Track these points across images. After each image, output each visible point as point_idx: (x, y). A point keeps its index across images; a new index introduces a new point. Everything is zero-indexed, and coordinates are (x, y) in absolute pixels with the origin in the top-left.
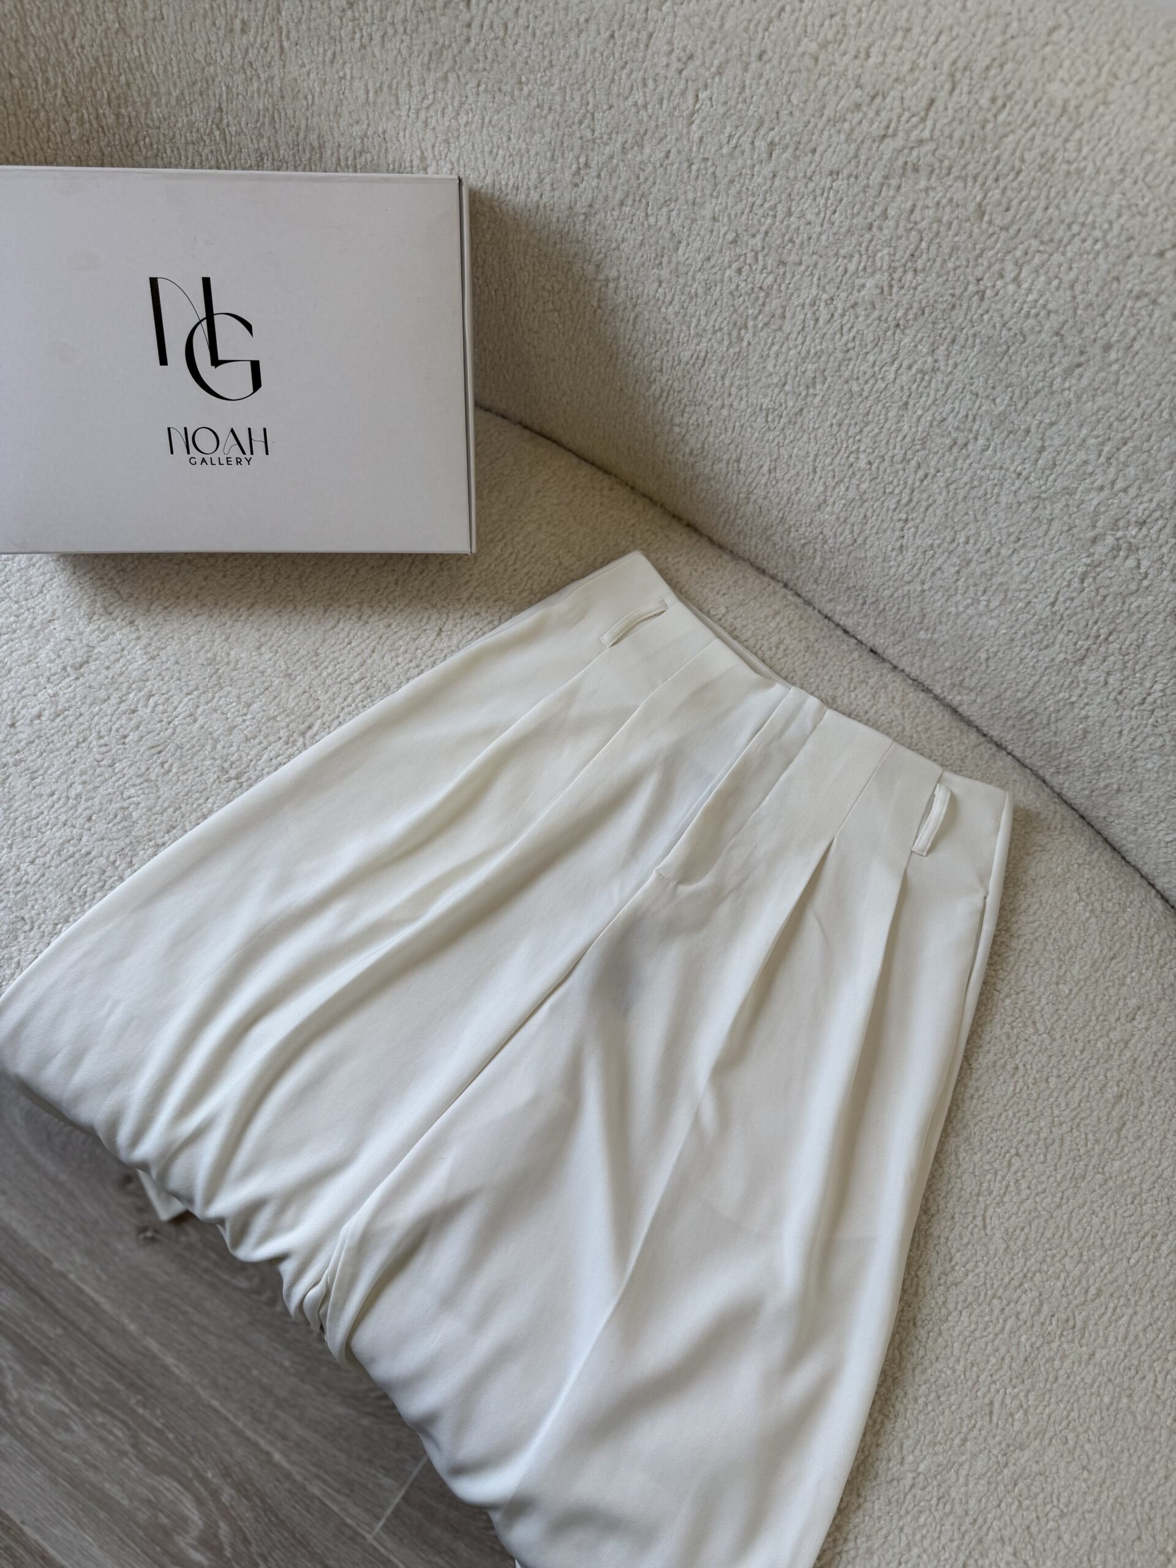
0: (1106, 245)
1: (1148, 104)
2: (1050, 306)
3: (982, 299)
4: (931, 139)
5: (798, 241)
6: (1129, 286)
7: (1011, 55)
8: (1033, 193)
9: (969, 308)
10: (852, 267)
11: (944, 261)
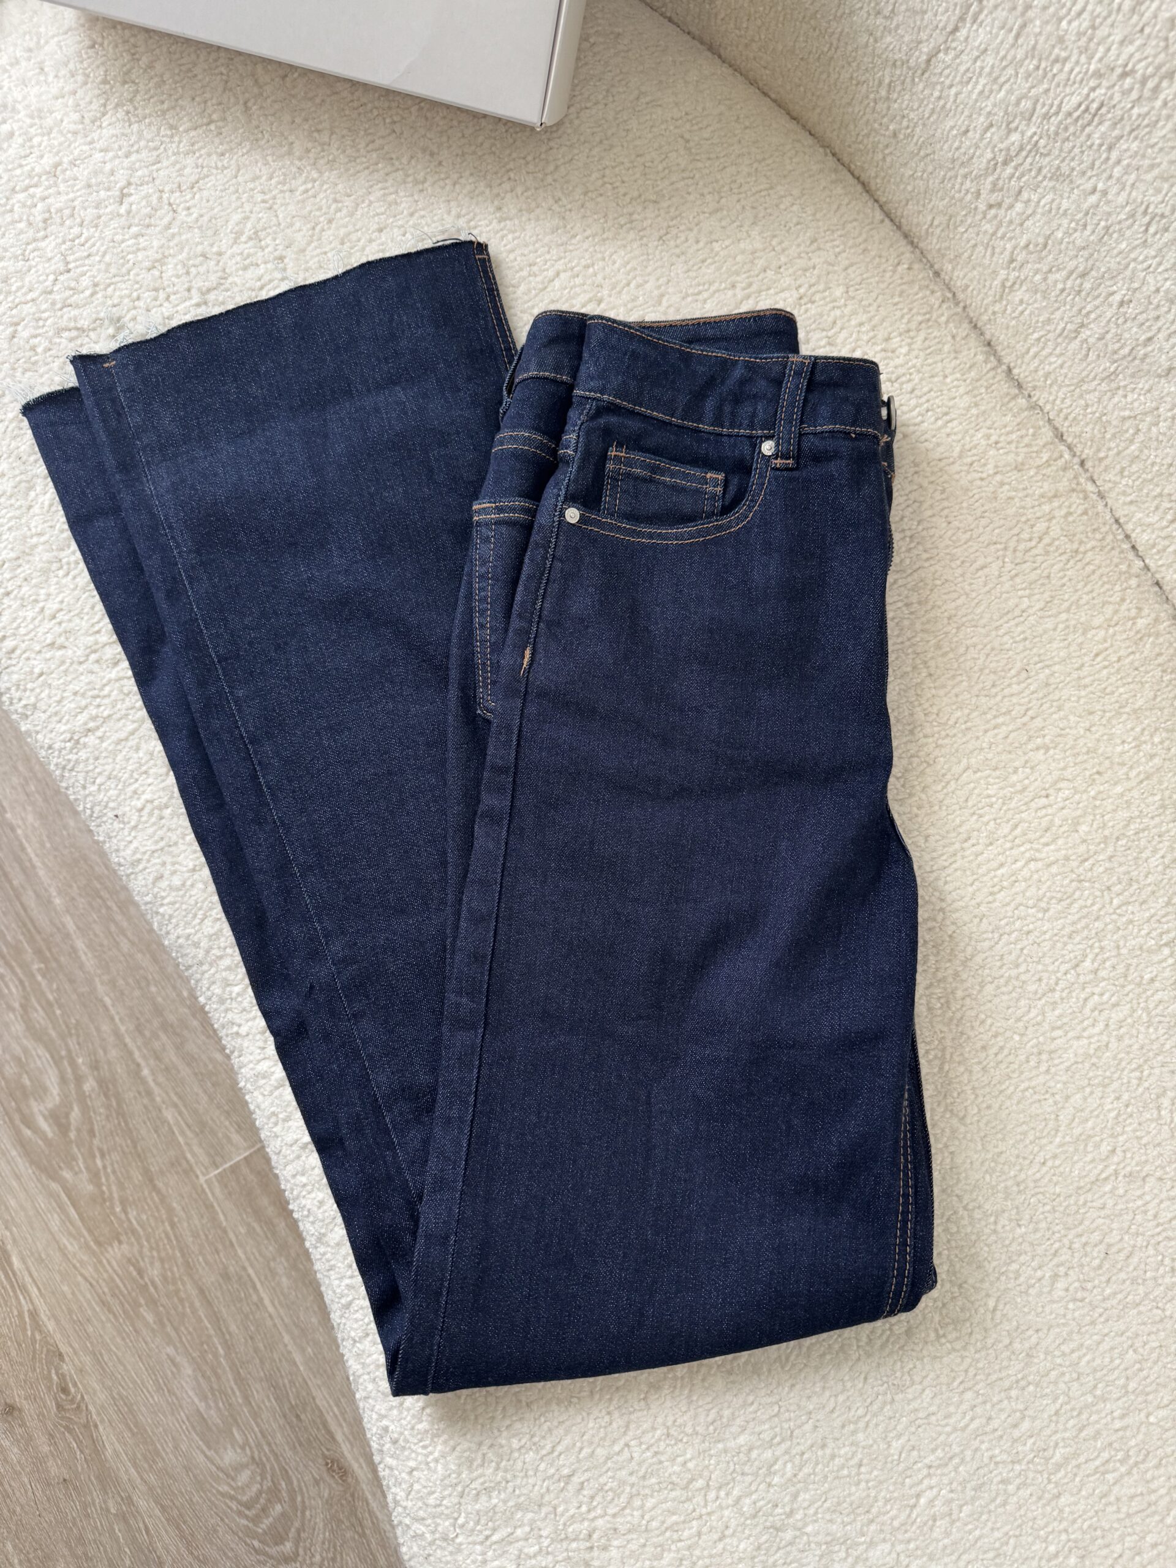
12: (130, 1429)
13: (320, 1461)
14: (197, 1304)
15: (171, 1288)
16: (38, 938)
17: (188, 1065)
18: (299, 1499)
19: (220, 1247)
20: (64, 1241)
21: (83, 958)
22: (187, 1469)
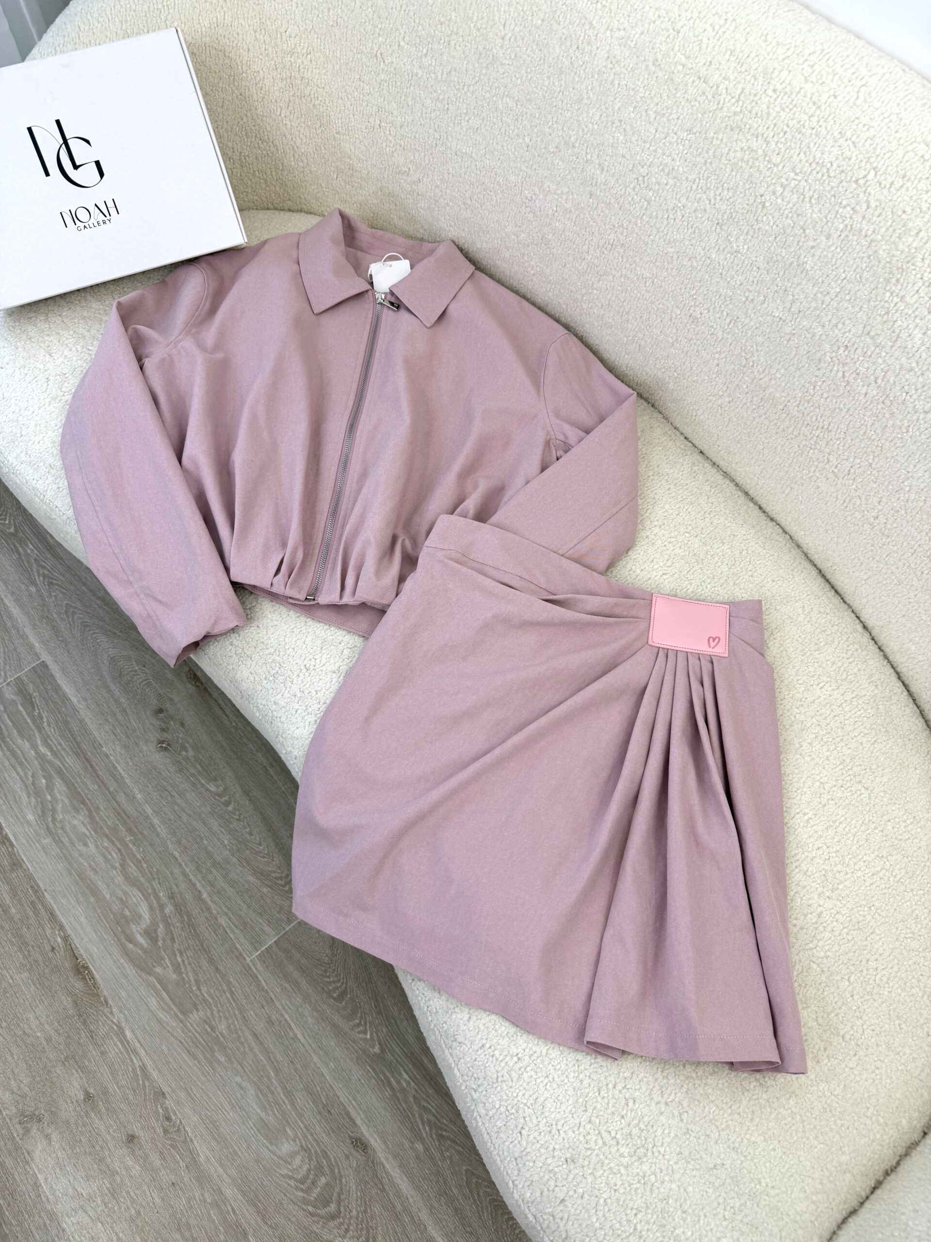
0: (829, 176)
1: (858, 98)
2: (799, 212)
3: (763, 207)
4: (741, 111)
5: (666, 171)
6: (840, 201)
7: (786, 66)
8: (793, 146)
9: (756, 212)
10: (694, 187)
11: (744, 183)
12: (216, 1139)
13: (348, 1141)
14: (253, 1044)
15: (235, 1036)
16: (128, 821)
17: (232, 886)
18: (336, 1171)
19: (264, 1003)
20: (161, 1015)
21: (159, 829)
22: (257, 1161)
